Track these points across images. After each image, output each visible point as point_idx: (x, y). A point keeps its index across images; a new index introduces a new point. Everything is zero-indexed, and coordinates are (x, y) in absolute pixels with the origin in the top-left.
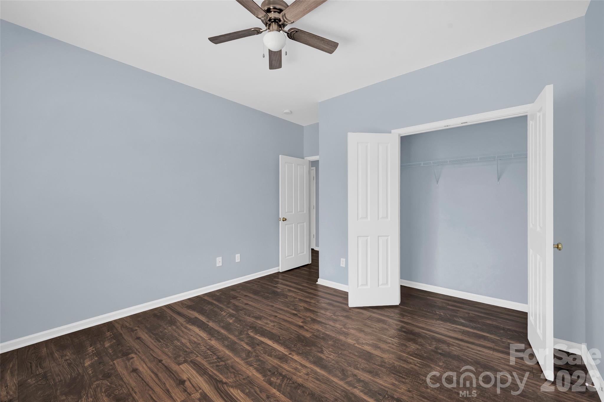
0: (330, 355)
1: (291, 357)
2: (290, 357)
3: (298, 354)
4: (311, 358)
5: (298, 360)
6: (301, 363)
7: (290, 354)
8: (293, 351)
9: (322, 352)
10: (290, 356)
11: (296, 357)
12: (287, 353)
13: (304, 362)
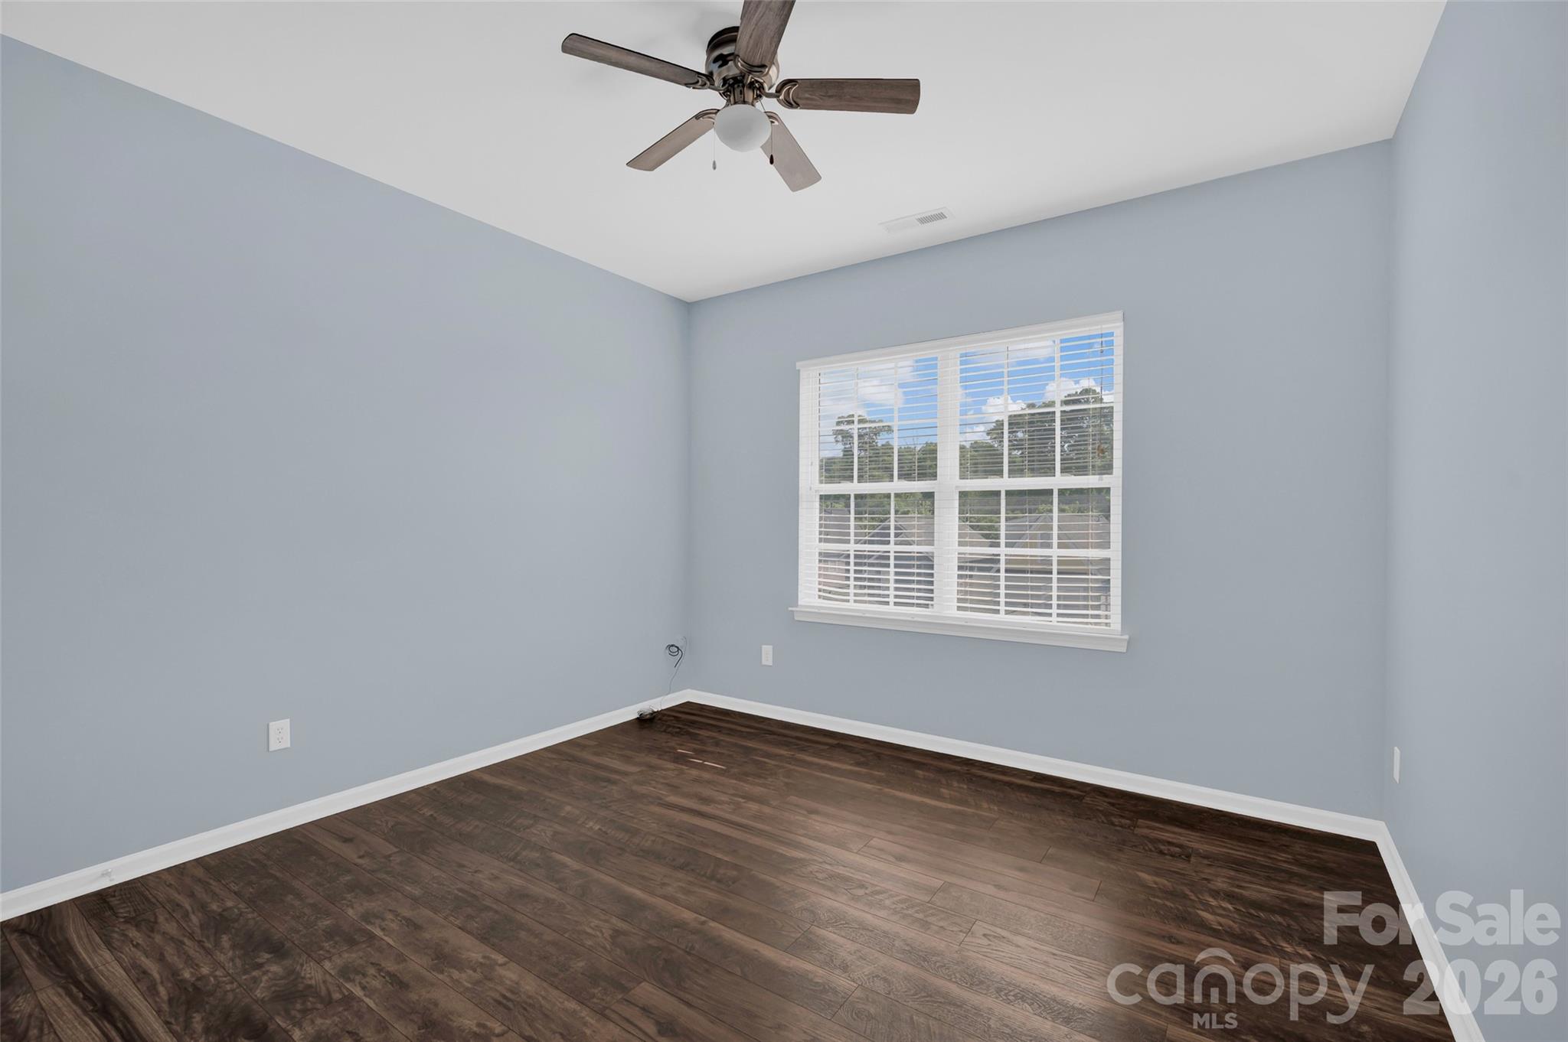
0: (596, 926)
1: (700, 916)
2: (704, 916)
3: (681, 925)
4: (649, 917)
5: (683, 909)
6: (676, 903)
7: (703, 923)
8: (695, 932)
9: (617, 933)
10: (703, 918)
11: (687, 915)
12: (713, 924)
13: (669, 907)
